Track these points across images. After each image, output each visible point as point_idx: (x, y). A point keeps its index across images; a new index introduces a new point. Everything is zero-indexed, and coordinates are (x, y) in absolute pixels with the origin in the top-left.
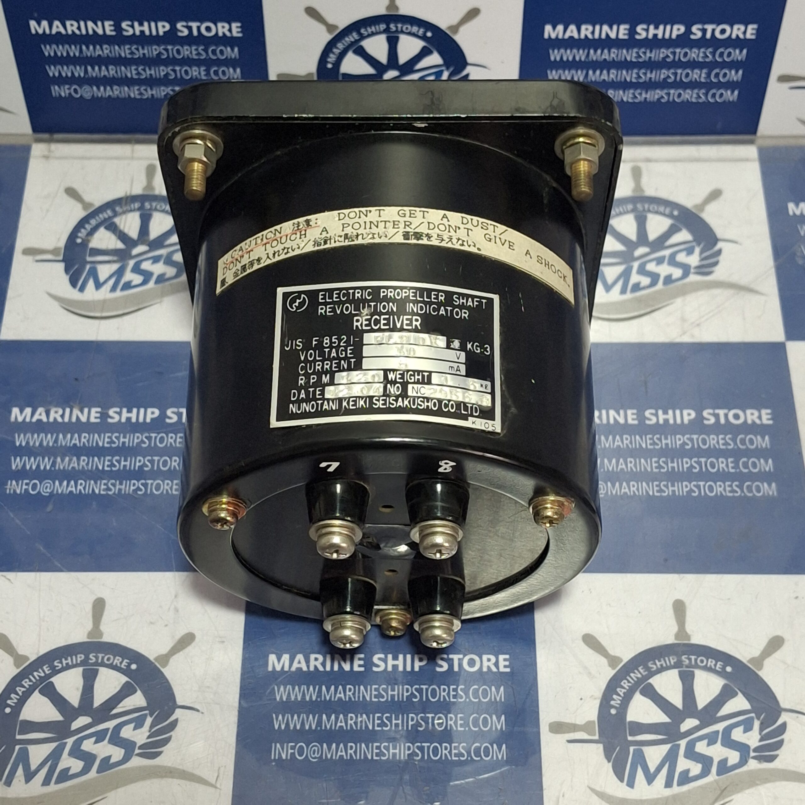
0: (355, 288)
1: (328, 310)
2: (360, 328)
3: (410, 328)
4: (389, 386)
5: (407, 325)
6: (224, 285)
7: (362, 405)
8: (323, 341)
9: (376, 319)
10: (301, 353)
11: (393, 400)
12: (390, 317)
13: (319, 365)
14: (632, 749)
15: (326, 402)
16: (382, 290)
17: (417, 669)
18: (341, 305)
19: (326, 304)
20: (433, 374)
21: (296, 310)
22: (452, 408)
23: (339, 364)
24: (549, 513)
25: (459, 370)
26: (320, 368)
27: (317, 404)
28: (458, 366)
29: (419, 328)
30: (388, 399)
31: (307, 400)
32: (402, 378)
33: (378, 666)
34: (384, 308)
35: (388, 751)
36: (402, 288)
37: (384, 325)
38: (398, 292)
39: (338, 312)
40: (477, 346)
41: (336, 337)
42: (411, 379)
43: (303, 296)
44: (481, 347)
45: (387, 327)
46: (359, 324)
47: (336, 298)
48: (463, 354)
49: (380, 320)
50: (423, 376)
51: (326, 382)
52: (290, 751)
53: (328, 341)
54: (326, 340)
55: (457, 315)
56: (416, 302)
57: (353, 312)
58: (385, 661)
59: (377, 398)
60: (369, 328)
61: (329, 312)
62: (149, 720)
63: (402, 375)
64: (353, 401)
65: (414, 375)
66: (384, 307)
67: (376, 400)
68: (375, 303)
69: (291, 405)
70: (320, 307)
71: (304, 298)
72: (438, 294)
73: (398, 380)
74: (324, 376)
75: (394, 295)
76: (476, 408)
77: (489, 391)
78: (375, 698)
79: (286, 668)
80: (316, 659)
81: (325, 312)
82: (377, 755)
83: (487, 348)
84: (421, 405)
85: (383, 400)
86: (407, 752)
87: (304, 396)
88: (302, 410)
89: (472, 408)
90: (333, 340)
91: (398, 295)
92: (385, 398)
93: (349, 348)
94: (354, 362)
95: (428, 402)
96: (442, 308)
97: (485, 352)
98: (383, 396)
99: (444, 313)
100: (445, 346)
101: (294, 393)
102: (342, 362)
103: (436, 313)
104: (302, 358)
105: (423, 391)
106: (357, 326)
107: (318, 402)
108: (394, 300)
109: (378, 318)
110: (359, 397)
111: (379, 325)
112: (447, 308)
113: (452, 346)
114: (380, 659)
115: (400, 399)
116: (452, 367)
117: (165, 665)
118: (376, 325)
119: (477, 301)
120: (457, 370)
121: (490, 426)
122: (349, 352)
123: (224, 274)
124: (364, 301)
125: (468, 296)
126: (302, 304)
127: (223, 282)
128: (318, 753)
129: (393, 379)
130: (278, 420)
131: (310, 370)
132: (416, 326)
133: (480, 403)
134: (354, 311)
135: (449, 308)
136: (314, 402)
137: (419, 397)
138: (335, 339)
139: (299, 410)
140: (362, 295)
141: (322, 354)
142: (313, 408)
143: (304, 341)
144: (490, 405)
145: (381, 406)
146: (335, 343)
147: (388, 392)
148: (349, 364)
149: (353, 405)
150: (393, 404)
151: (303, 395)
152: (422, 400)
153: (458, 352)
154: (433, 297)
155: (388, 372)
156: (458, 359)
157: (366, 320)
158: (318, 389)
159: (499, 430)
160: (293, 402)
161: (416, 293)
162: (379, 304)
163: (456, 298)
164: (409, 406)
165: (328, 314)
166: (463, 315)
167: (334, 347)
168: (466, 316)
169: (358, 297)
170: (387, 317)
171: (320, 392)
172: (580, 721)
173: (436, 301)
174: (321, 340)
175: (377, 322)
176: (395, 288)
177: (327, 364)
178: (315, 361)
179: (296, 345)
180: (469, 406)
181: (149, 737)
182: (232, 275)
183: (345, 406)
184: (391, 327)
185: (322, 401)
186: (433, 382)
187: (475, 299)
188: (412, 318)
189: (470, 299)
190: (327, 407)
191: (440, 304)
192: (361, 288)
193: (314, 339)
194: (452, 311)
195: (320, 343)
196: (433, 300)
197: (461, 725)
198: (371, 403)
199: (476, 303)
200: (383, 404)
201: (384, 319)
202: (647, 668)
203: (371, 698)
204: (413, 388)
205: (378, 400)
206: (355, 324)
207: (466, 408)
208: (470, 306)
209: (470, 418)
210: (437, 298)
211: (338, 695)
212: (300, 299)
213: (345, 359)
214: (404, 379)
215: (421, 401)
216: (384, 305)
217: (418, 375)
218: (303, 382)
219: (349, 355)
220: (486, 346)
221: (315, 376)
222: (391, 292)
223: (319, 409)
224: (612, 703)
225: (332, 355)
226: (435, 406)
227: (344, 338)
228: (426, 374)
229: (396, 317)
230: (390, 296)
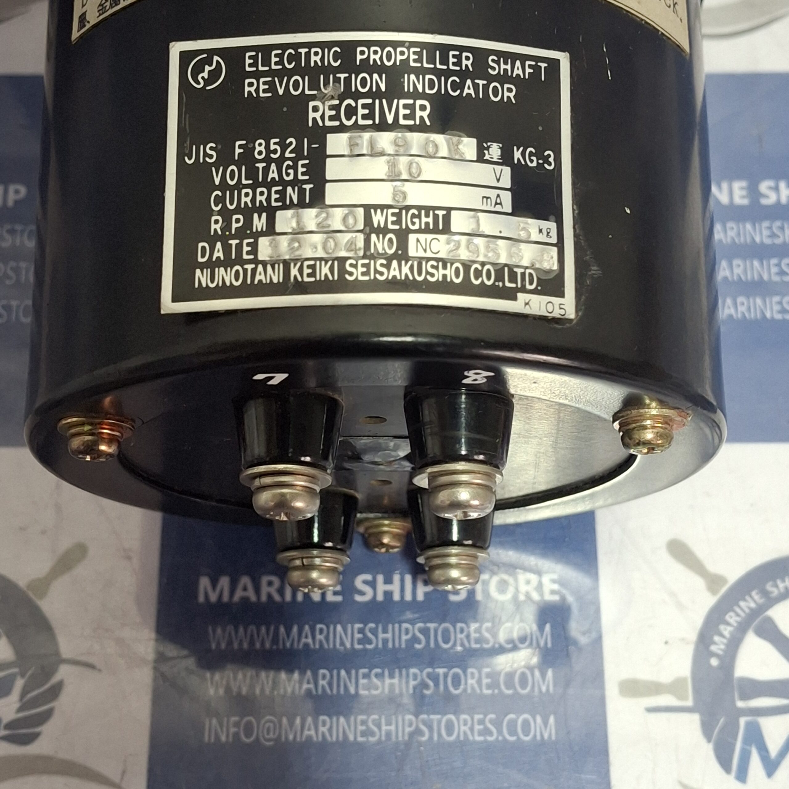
0: (310, 45)
1: (262, 87)
2: (321, 124)
3: (411, 122)
4: (374, 237)
5: (406, 117)
6: (85, 26)
7: (326, 275)
8: (254, 148)
9: (349, 105)
10: (213, 169)
11: (382, 265)
12: (374, 103)
13: (247, 195)
14: (743, 721)
15: (260, 268)
16: (359, 49)
17: (420, 597)
18: (286, 78)
19: (257, 75)
20: (453, 212)
21: (205, 86)
22: (489, 277)
23: (282, 194)
24: (649, 435)
25: (500, 204)
26: (248, 200)
27: (245, 271)
28: (498, 196)
29: (428, 123)
30: (372, 262)
31: (227, 263)
32: (398, 222)
33: (362, 593)
34: (364, 85)
35: (379, 727)
36: (395, 44)
37: (364, 117)
38: (389, 53)
39: (281, 92)
40: (531, 154)
41: (277, 140)
42: (413, 223)
43: (216, 58)
44: (539, 155)
45: (370, 122)
46: (318, 115)
47: (276, 63)
48: (507, 171)
49: (357, 106)
50: (436, 217)
51: (259, 230)
52: (233, 730)
53: (262, 148)
54: (260, 147)
55: (496, 96)
56: (420, 72)
57: (307, 92)
58: (372, 584)
59: (354, 262)
60: (337, 123)
61: (265, 91)
62: (19, 683)
63: (398, 215)
64: (309, 267)
65: (419, 217)
66: (364, 82)
67: (351, 265)
68: (347, 75)
69: (198, 272)
70: (247, 81)
71: (218, 62)
72: (461, 55)
73: (391, 227)
74: (256, 216)
75: (381, 58)
76: (531, 275)
77: (554, 240)
78: (359, 643)
79: (226, 598)
80: (270, 584)
81: (257, 91)
82: (363, 734)
83: (549, 156)
84: (432, 275)
85: (363, 265)
86: (408, 730)
87: (221, 255)
88: (218, 281)
89: (523, 274)
90: (273, 147)
91: (389, 58)
92: (367, 261)
93: (301, 163)
94: (310, 189)
95: (445, 267)
96: (469, 82)
97: (546, 166)
98: (364, 257)
99: (472, 91)
100: (475, 158)
101: (203, 248)
102: (289, 189)
103: (458, 92)
104: (217, 181)
105: (436, 247)
106: (314, 119)
107: (246, 266)
108: (380, 69)
109: (353, 104)
110: (321, 259)
111: (354, 118)
112: (477, 81)
113: (487, 157)
114: (365, 582)
115: (395, 263)
116: (487, 198)
117: (43, 594)
118: (348, 118)
119: (530, 66)
120: (496, 204)
121: (557, 307)
122: (301, 170)
123: (83, 6)
124: (327, 70)
125: (513, 57)
126: (214, 75)
127: (83, 19)
128: (274, 733)
129: (382, 225)
130: (174, 300)
131: (231, 204)
132: (422, 118)
133: (537, 266)
134: (309, 90)
135: (481, 82)
136: (238, 267)
137: (428, 259)
138: (275, 144)
139: (212, 282)
140: (322, 59)
141: (252, 173)
142: (237, 278)
143: (219, 147)
144: (555, 267)
145: (361, 278)
146: (275, 152)
147: (372, 250)
148: (301, 193)
149: (309, 275)
150: (382, 274)
151: (219, 253)
152: (435, 263)
153: (498, 168)
154: (452, 60)
155: (372, 211)
156: (498, 180)
157: (332, 108)
158: (246, 241)
159: (571, 313)
160: (202, 266)
161: (420, 54)
162: (353, 76)
163: (493, 61)
164: (411, 278)
165: (262, 95)
166: (506, 94)
167: (274, 160)
168: (512, 95)
169: (315, 62)
170: (369, 101)
171: (249, 249)
172: (666, 678)
173: (458, 68)
174: (251, 146)
175: (351, 112)
176: (382, 44)
177: (262, 193)
178: (239, 186)
179: (206, 155)
180: (519, 271)
181: (19, 710)
182: (96, 10)
183: (295, 277)
184: (377, 121)
185: (253, 266)
186: (453, 229)
187: (528, 63)
188: (414, 104)
189: (518, 63)
190: (262, 277)
191: (464, 75)
192: (322, 45)
193: (238, 143)
194: (486, 88)
195: (249, 151)
196: (452, 67)
197: (489, 687)
198: (343, 271)
199: (528, 70)
200: (363, 274)
201: (364, 106)
202: (765, 593)
203: (352, 644)
204: (418, 240)
205: (355, 266)
206: (311, 115)
207: (513, 277)
208: (518, 75)
209: (519, 295)
210: (459, 63)
211: (303, 640)
212: (211, 65)
213: (295, 182)
214: (401, 225)
215: (433, 267)
216: (364, 79)
217: (427, 216)
218: (218, 227)
219: (300, 177)
220: (546, 153)
221: (240, 217)
222: (375, 52)
223: (249, 282)
224: (713, 648)
225: (271, 176)
226: (457, 276)
227: (291, 143)
228: (441, 213)
229: (384, 101)
230: (374, 60)
